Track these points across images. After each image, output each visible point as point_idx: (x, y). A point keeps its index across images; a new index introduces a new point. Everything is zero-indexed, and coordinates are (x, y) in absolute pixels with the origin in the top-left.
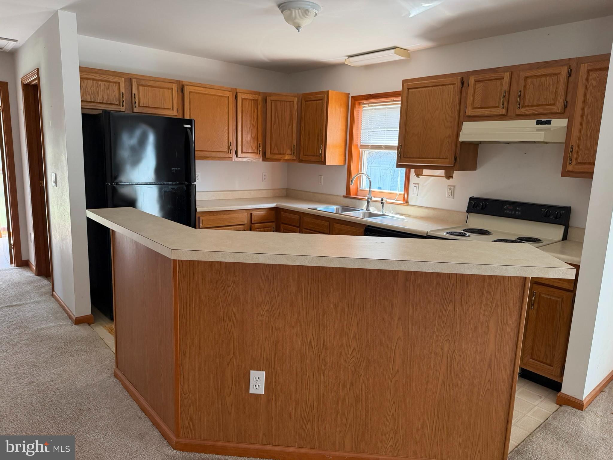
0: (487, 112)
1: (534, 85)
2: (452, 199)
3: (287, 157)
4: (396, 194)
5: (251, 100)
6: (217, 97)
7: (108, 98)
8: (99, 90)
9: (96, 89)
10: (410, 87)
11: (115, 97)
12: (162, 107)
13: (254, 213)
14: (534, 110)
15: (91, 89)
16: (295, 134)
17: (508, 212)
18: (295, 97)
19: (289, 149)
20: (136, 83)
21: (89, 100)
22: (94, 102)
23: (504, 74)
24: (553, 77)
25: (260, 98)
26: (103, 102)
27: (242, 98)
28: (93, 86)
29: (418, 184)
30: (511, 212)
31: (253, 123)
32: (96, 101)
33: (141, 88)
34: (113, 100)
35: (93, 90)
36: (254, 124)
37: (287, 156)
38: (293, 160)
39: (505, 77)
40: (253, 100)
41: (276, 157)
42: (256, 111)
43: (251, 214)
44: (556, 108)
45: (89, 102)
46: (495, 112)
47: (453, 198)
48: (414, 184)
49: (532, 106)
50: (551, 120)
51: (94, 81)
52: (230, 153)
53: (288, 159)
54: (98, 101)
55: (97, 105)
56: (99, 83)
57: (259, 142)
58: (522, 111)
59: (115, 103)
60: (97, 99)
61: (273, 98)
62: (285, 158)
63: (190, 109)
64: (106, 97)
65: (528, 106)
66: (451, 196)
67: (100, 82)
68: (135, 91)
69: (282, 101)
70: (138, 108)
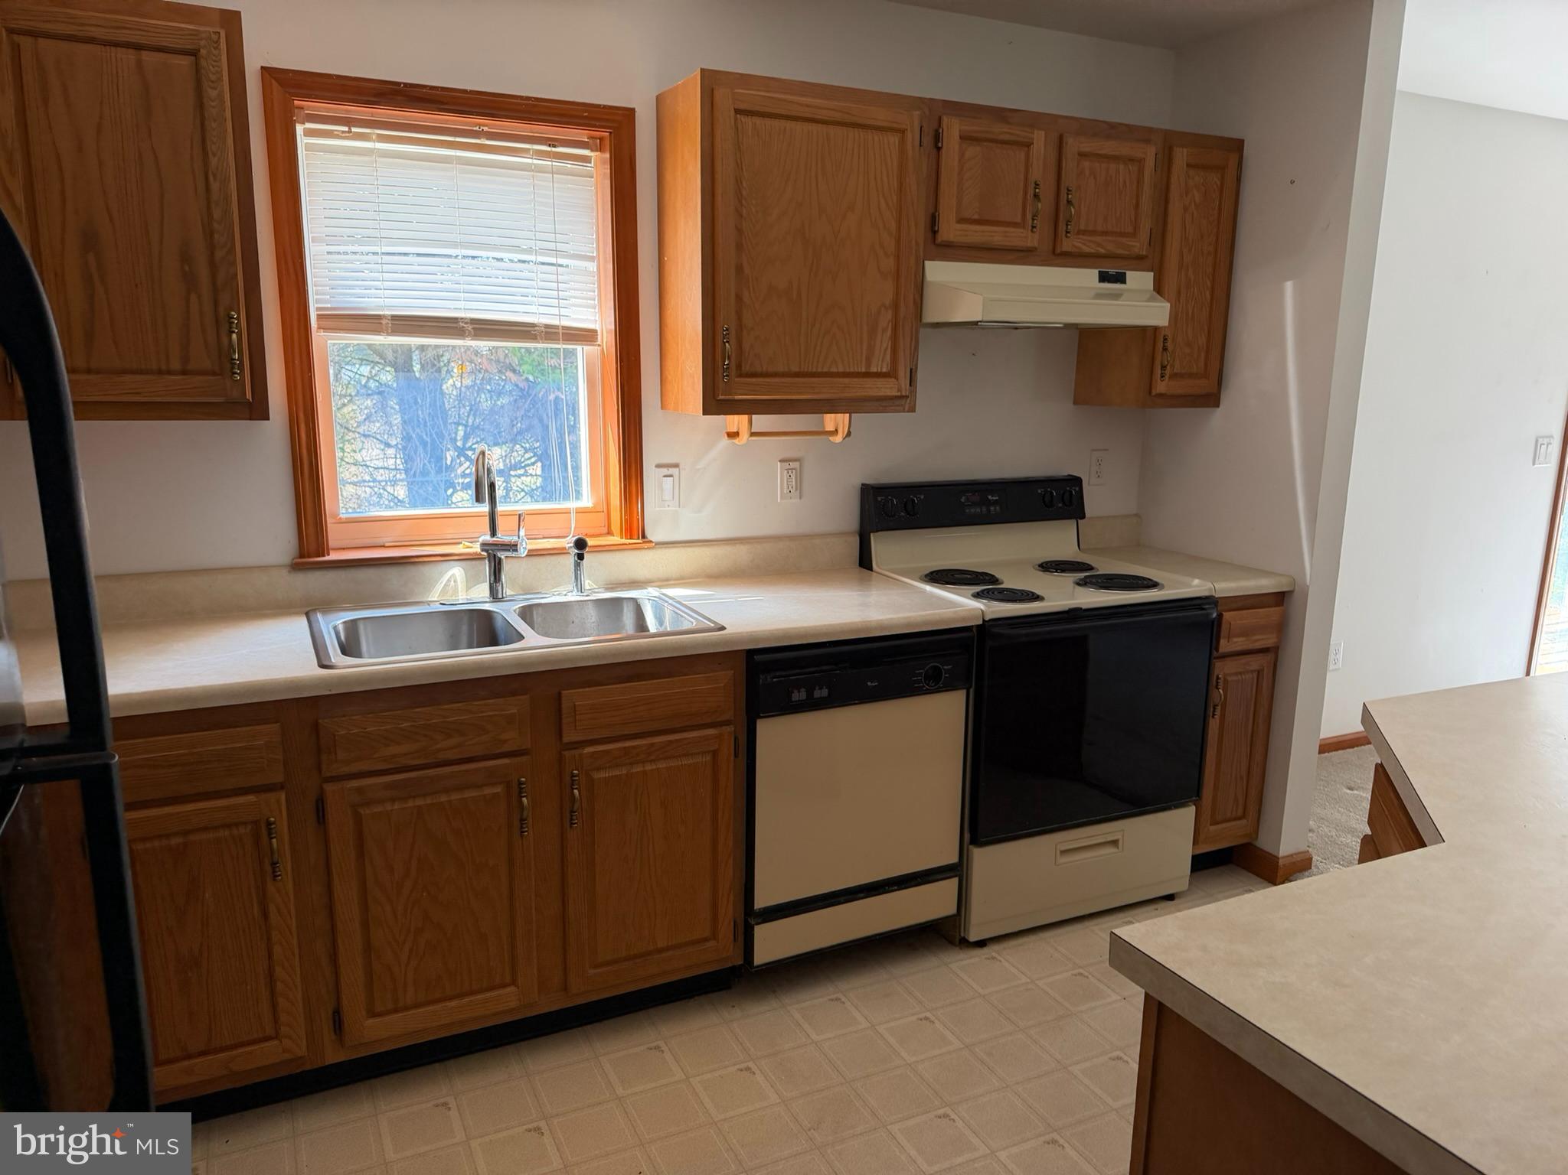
0: (996, 236)
1: (1095, 178)
2: (799, 500)
4: (567, 512)
10: (742, 106)
14: (1099, 245)
17: (973, 510)
23: (1033, 134)
24: (1130, 167)
29: (676, 466)
30: (978, 510)
39: (1035, 142)
44: (1138, 244)
46: (1018, 237)
47: (800, 498)
48: (658, 466)
49: (1093, 233)
50: (1125, 273)
58: (1075, 243)
65: (1084, 232)
66: (796, 490)
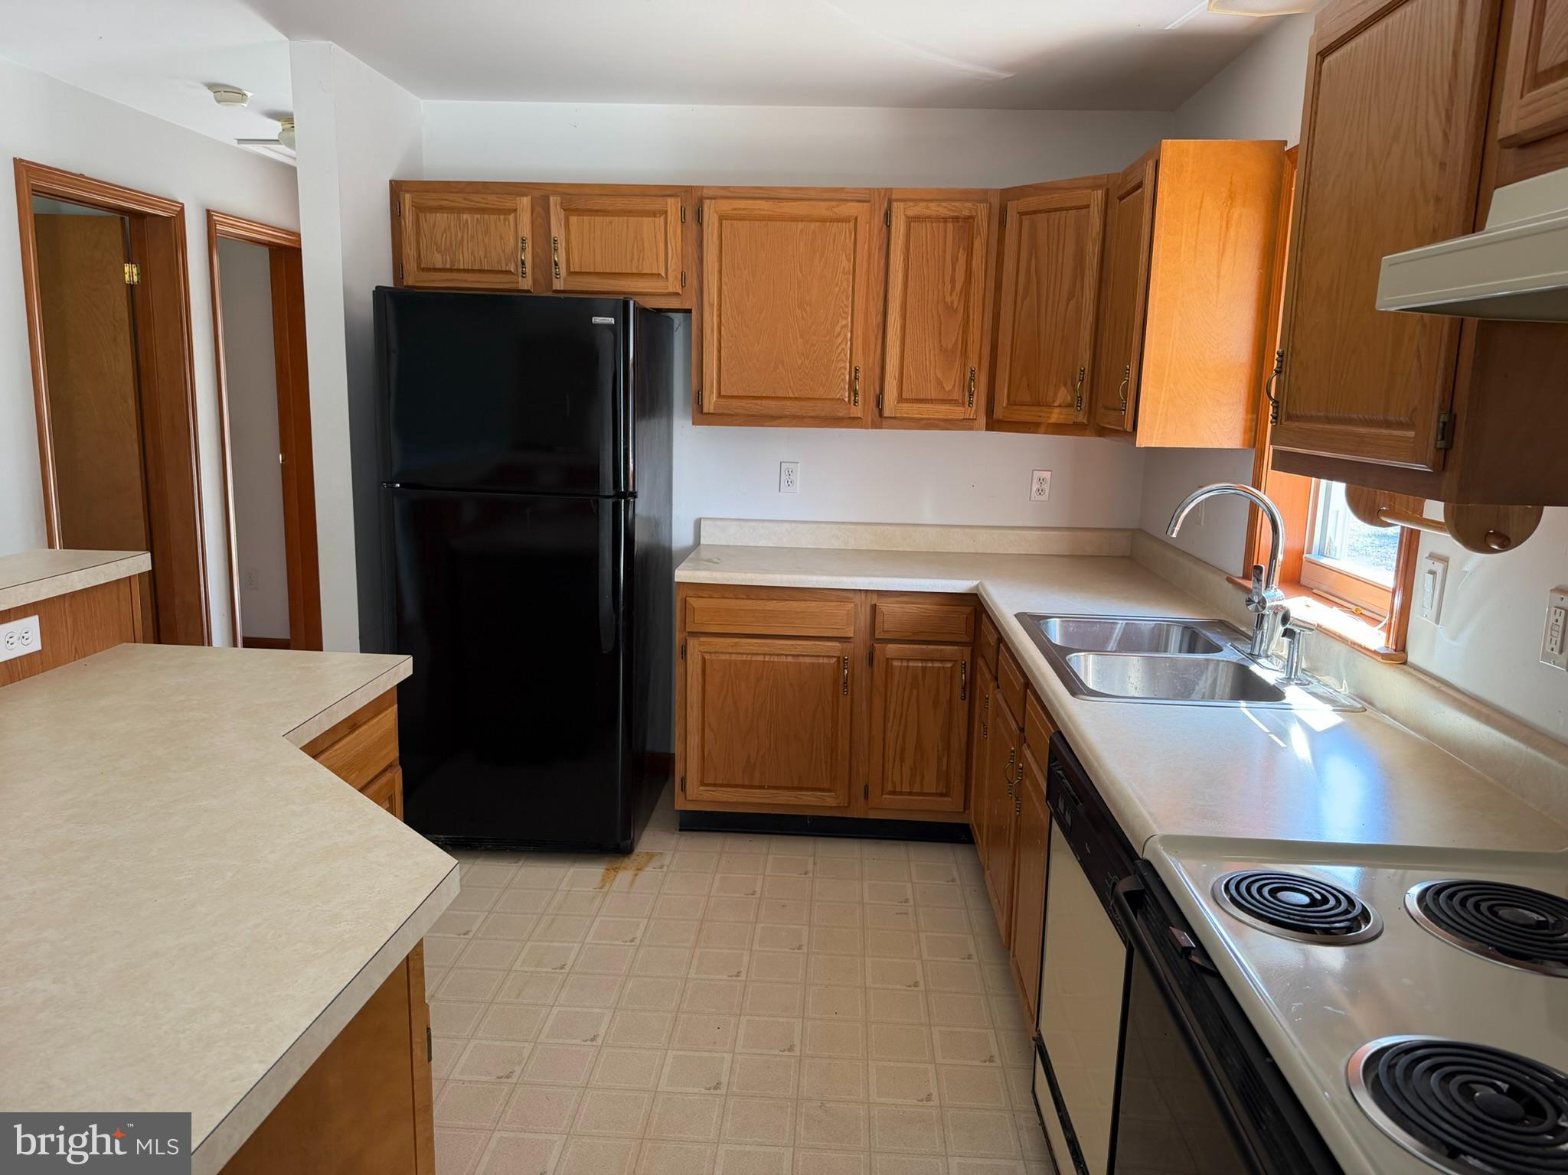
3: (1056, 416)
5: (945, 220)
6: (813, 225)
7: (485, 257)
8: (462, 237)
9: (456, 236)
11: (504, 251)
12: (635, 271)
13: (886, 607)
15: (444, 236)
16: (1088, 325)
18: (1095, 188)
19: (1065, 385)
20: (558, 207)
21: (439, 265)
22: (451, 270)
25: (982, 210)
26: (474, 268)
27: (907, 217)
28: (449, 227)
31: (948, 299)
32: (456, 267)
33: (573, 219)
34: (499, 261)
35: (448, 239)
36: (952, 303)
37: (1057, 410)
38: (1076, 424)
40: (956, 219)
41: (1024, 414)
42: (962, 258)
43: (874, 607)
45: (440, 270)
51: (452, 215)
52: (852, 402)
53: (1061, 421)
54: (462, 268)
55: (455, 275)
56: (465, 220)
57: (973, 363)
59: (504, 269)
60: (459, 260)
61: (1024, 204)
62: (1049, 418)
63: (720, 272)
64: (482, 253)
67: (466, 217)
68: (558, 231)
69: (1056, 210)
70: (565, 279)
